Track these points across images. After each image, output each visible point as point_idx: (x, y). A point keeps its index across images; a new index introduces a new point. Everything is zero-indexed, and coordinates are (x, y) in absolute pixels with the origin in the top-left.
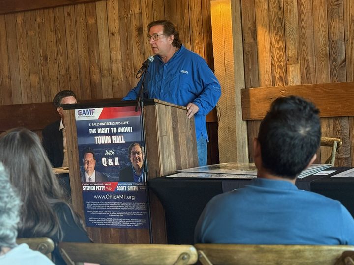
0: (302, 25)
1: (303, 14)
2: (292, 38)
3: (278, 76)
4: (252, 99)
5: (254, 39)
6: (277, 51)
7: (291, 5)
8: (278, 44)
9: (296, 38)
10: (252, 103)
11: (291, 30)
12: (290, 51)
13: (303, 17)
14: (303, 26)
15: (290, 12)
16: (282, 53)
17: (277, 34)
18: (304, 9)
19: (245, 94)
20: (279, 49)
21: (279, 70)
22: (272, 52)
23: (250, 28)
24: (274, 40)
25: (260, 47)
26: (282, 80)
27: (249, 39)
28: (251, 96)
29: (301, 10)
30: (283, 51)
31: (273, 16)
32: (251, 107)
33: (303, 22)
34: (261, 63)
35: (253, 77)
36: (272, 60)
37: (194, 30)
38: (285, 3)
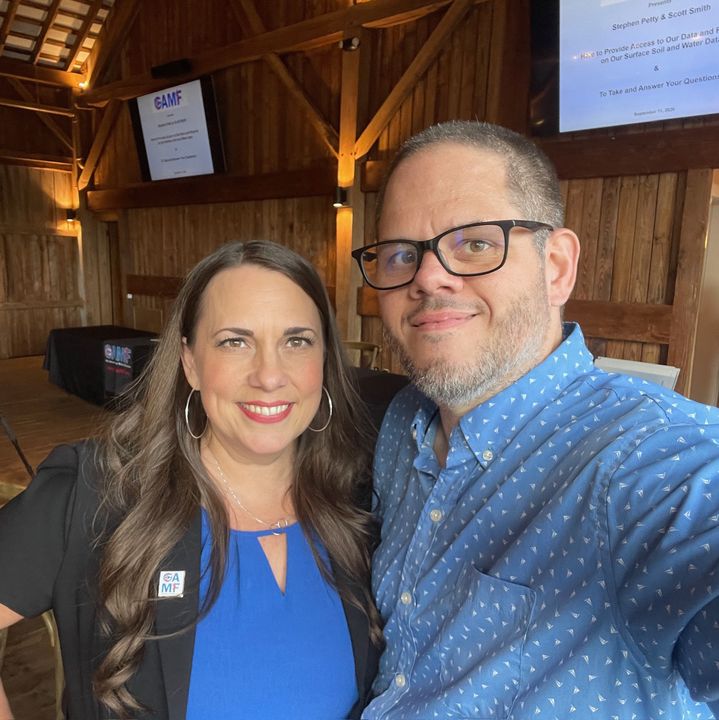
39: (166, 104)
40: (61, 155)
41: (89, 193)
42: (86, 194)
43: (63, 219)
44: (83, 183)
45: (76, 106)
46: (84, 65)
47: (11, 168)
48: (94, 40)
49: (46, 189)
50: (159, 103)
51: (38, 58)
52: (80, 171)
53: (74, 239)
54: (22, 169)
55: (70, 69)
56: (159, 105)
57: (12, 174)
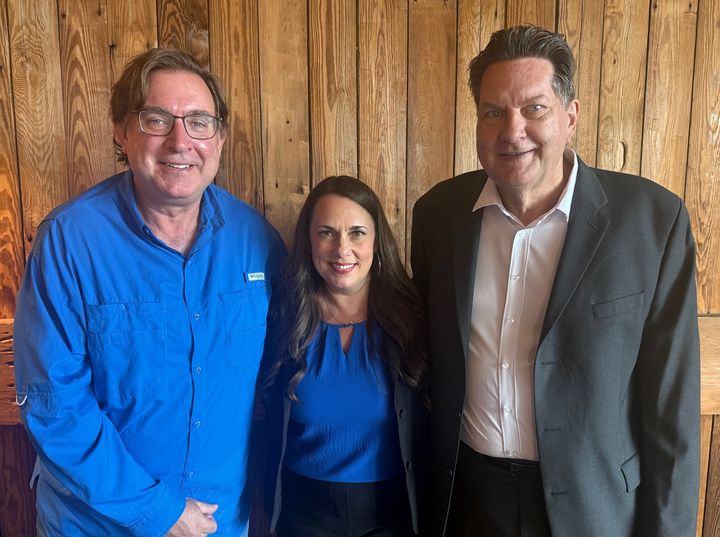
0: (76, 132)
1: (79, 98)
2: (42, 169)
7: (39, 60)
9: (57, 169)
11: (40, 143)
12: (36, 208)
13: (78, 105)
14: (79, 133)
15: (34, 84)
16: (8, 213)
18: (81, 82)
26: (12, 301)
29: (72, 84)
30: (11, 209)
33: (79, 122)
38: (15, 53)
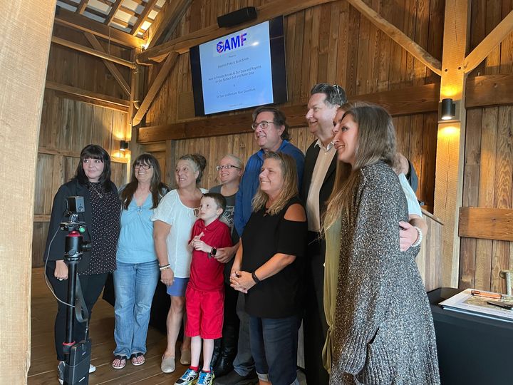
3: (501, 198)
4: (471, 217)
5: (478, 163)
6: (503, 175)
8: (505, 168)
10: (470, 221)
16: (508, 177)
17: (504, 159)
19: (464, 212)
20: (505, 173)
21: (503, 193)
22: (496, 175)
23: (473, 152)
24: (500, 164)
25: (483, 170)
26: (506, 204)
27: (471, 161)
28: (470, 213)
30: (509, 175)
31: (502, 142)
32: (469, 225)
34: (482, 186)
35: (472, 197)
36: (496, 183)
37: (413, 152)
39: (229, 47)
40: (121, 97)
41: (140, 129)
42: (138, 130)
43: (117, 149)
44: (136, 121)
45: (137, 61)
46: (146, 32)
47: (79, 103)
48: (157, 13)
49: (106, 124)
50: (221, 47)
51: (111, 21)
52: (135, 111)
53: (124, 165)
54: (88, 105)
55: (135, 34)
56: (220, 48)
57: (79, 108)
